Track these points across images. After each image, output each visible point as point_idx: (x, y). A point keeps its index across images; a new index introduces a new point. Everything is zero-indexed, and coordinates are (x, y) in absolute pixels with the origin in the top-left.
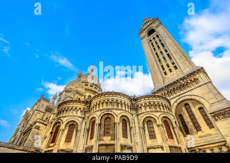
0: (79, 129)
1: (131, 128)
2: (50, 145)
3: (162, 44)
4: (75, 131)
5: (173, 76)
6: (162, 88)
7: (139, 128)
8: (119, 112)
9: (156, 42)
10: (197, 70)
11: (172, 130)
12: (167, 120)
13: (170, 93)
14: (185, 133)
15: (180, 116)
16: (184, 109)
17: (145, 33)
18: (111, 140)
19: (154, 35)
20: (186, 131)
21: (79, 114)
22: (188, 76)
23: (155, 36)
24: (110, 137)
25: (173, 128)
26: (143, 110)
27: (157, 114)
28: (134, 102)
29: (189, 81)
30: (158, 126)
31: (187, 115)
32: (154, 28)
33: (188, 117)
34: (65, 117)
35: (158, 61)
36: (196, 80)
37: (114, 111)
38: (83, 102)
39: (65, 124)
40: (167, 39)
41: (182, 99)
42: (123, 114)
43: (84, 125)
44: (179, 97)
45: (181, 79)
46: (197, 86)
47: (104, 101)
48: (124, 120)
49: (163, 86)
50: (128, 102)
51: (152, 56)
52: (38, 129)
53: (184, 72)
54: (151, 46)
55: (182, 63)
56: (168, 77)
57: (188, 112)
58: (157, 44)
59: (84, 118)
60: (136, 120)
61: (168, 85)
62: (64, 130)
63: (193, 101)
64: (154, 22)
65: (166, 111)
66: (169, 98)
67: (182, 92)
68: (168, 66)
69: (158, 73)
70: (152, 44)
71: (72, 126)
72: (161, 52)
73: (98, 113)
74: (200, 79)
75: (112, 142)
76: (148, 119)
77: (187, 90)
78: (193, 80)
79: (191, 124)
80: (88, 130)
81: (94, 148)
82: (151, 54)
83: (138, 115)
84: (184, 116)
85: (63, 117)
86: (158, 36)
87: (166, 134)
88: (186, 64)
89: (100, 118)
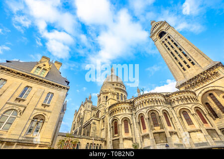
0: (131, 123)
1: (171, 119)
2: (115, 135)
3: (175, 43)
4: (129, 125)
5: (193, 72)
6: (185, 83)
7: (177, 117)
8: (160, 107)
9: (169, 43)
10: (216, 65)
11: (204, 117)
12: (198, 109)
13: (193, 86)
14: (214, 117)
15: (207, 104)
16: (209, 98)
17: (156, 36)
18: (161, 129)
19: (165, 36)
20: (215, 116)
21: (128, 112)
22: (207, 70)
23: (167, 38)
24: (159, 127)
25: (205, 115)
26: (176, 103)
27: (190, 106)
28: (167, 98)
29: (210, 75)
30: (193, 115)
31: (213, 103)
32: (164, 30)
33: (215, 104)
34: (119, 115)
35: (175, 60)
36: (216, 74)
37: (157, 107)
38: (128, 103)
39: (121, 120)
40: (179, 39)
41: (206, 90)
42: (163, 109)
43: (134, 119)
44: (203, 89)
45: (201, 74)
46: (218, 78)
47: (146, 101)
48: (164, 113)
49: (185, 81)
50: (163, 99)
51: (169, 56)
52: (95, 124)
53: (203, 67)
54: (165, 46)
55: (199, 59)
56: (188, 72)
57: (214, 100)
58: (170, 44)
59: (132, 114)
60: (173, 112)
61: (190, 80)
62: (121, 125)
63: (217, 91)
64: (163, 25)
65: (195, 102)
66: (193, 90)
67: (204, 85)
68: (185, 62)
69: (178, 70)
70: (165, 44)
71: (126, 121)
72: (176, 51)
73: (145, 110)
74: (219, 72)
75: (162, 130)
76: (182, 110)
77: (209, 83)
78: (213, 73)
79: (219, 109)
80: (139, 123)
81: (150, 136)
82: (168, 55)
83: (173, 108)
84: (210, 104)
85: (117, 115)
86: (169, 37)
87: (201, 120)
88: (203, 60)
89: (147, 114)
